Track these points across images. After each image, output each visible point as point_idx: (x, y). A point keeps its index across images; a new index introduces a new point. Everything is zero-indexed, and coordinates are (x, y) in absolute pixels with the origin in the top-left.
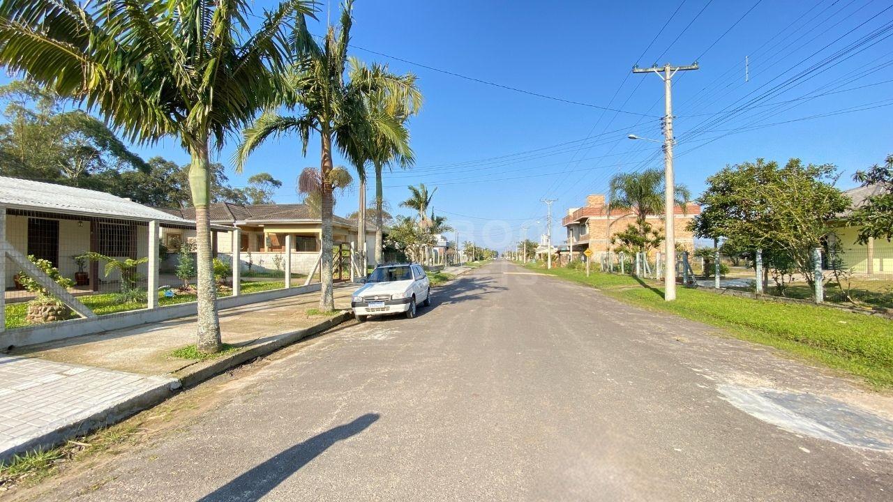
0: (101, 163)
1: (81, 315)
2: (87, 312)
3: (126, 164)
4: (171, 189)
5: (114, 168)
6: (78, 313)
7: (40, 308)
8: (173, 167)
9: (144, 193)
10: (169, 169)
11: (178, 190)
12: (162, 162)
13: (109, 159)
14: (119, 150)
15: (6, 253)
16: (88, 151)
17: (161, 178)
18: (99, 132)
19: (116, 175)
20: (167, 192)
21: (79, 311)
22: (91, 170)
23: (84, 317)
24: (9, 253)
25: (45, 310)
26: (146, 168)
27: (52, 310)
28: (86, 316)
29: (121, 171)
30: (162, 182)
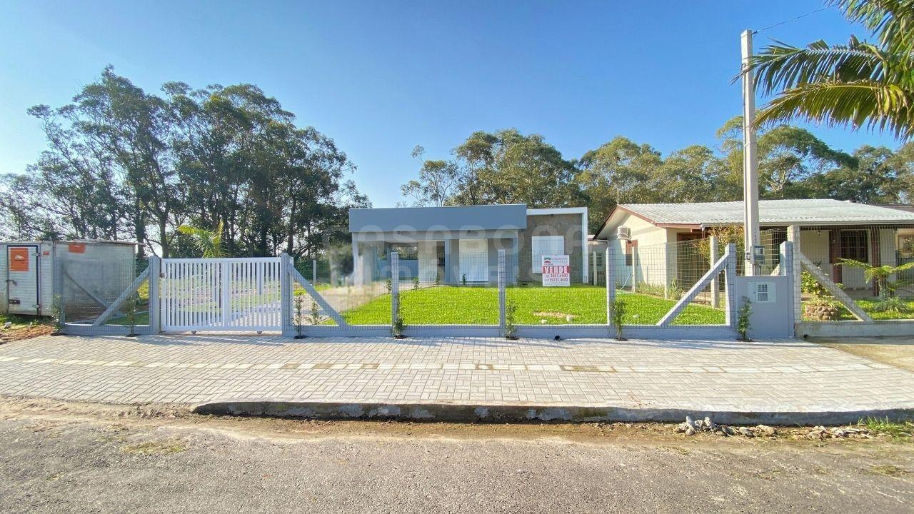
0: (801, 170)
1: (857, 317)
2: (863, 315)
3: (830, 164)
4: (883, 179)
5: (816, 171)
6: (855, 315)
7: (815, 308)
8: (884, 153)
9: (849, 191)
10: (879, 156)
11: (892, 179)
12: (870, 150)
13: (811, 165)
14: (821, 151)
15: (801, 262)
16: (791, 161)
17: (869, 170)
18: (801, 140)
19: (820, 178)
20: (879, 184)
21: (857, 313)
22: (792, 179)
23: (860, 320)
24: (803, 261)
25: (821, 309)
26: (851, 162)
27: (826, 310)
28: (863, 319)
29: (824, 173)
30: (871, 174)
